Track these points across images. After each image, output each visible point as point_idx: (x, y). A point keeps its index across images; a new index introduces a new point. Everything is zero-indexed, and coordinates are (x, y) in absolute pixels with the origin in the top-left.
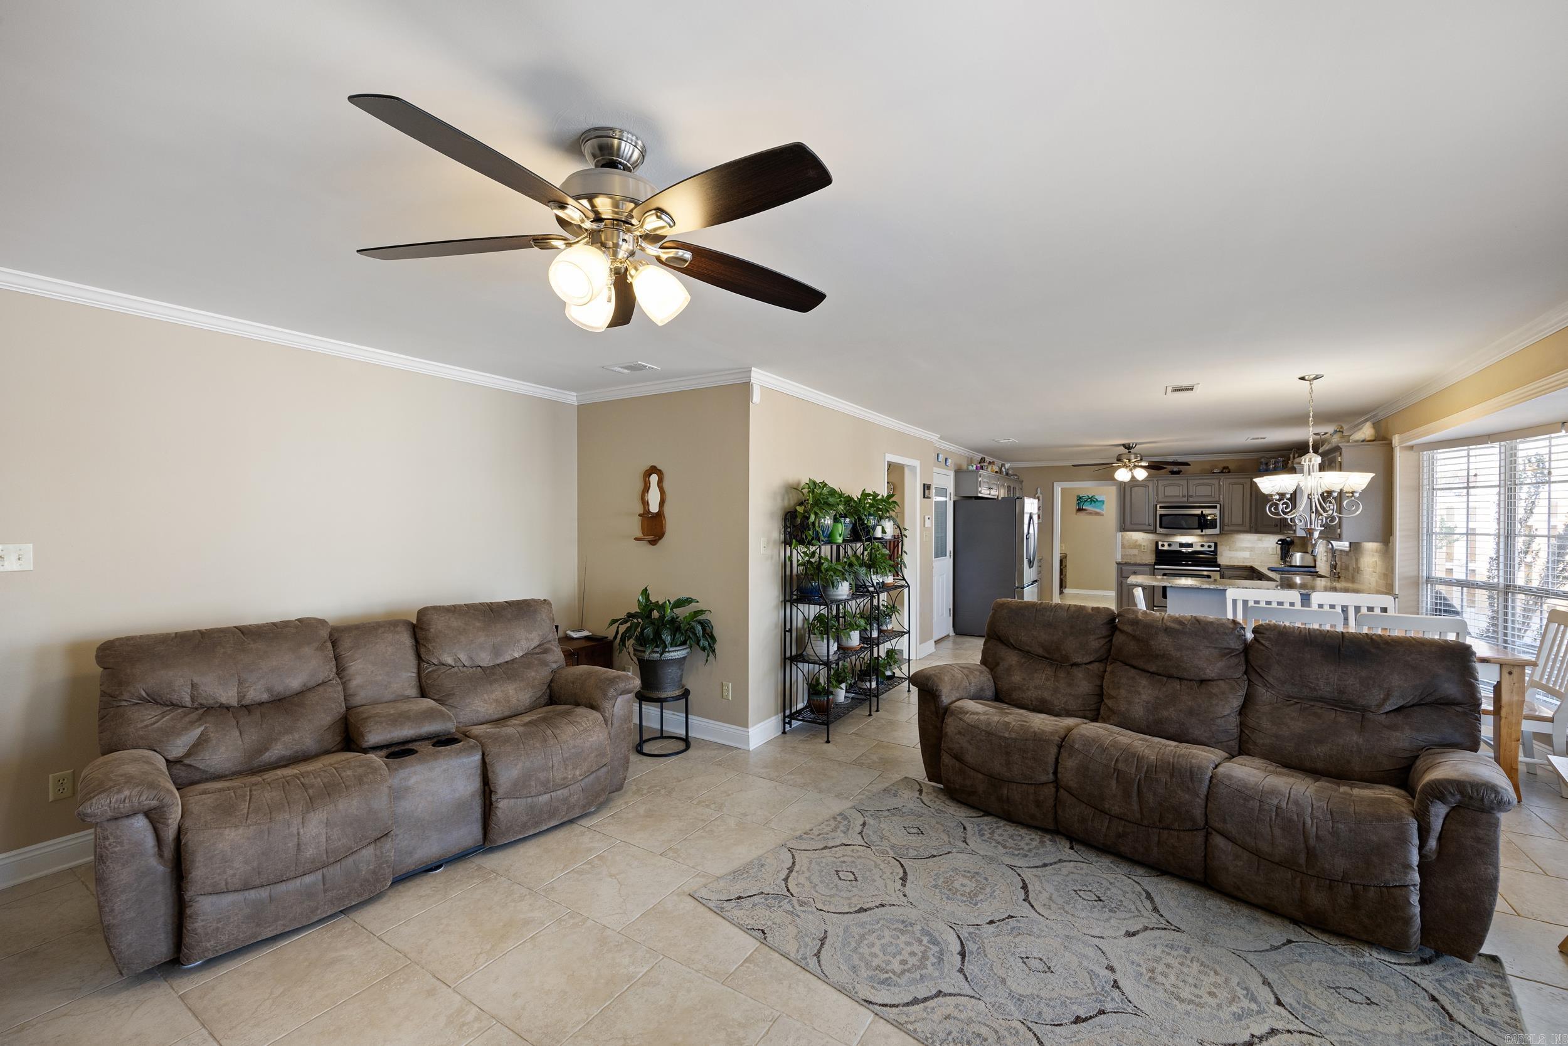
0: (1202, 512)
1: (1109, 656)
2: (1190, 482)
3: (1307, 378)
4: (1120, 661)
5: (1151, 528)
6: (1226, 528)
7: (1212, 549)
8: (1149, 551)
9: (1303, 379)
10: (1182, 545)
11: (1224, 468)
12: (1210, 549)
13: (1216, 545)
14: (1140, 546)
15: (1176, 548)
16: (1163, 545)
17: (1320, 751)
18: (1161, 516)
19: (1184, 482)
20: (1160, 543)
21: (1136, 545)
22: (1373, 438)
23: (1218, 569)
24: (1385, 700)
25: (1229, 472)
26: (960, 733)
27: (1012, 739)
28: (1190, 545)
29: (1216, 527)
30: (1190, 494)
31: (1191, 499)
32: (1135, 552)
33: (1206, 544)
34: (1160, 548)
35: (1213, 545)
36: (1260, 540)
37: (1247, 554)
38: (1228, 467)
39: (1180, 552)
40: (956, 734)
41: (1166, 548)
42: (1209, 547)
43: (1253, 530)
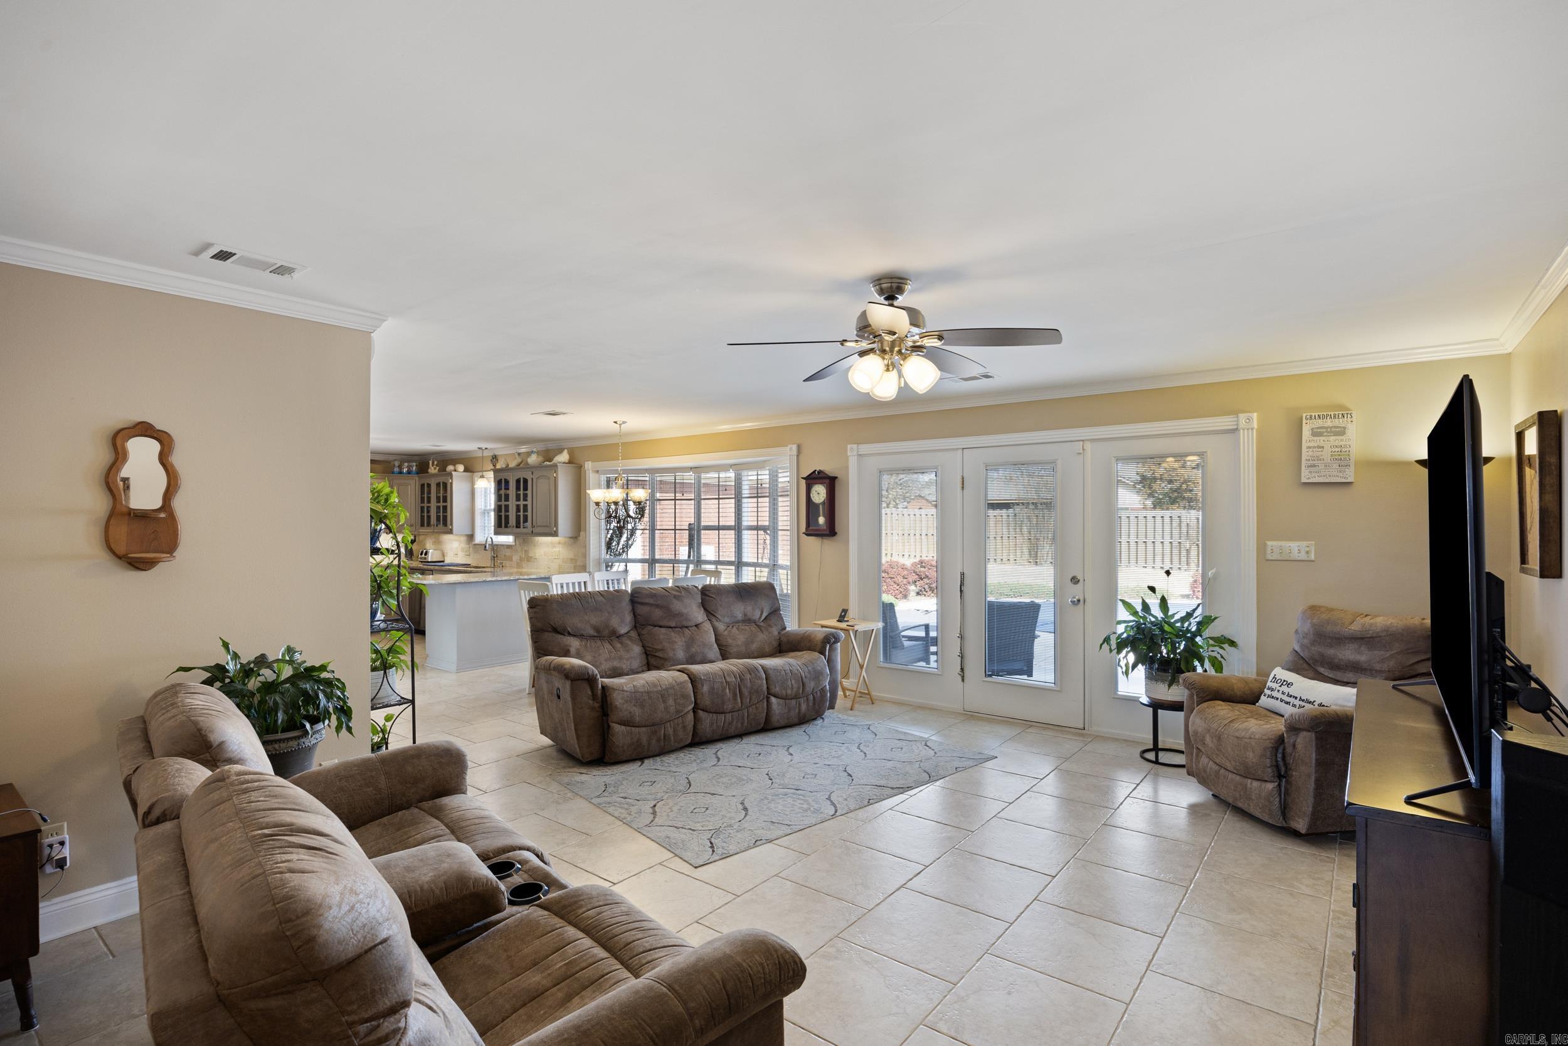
1: (640, 624)
3: (618, 422)
4: (650, 625)
9: (616, 422)
17: (754, 646)
22: (567, 461)
24: (762, 614)
26: (627, 701)
27: (664, 690)
40: (624, 704)
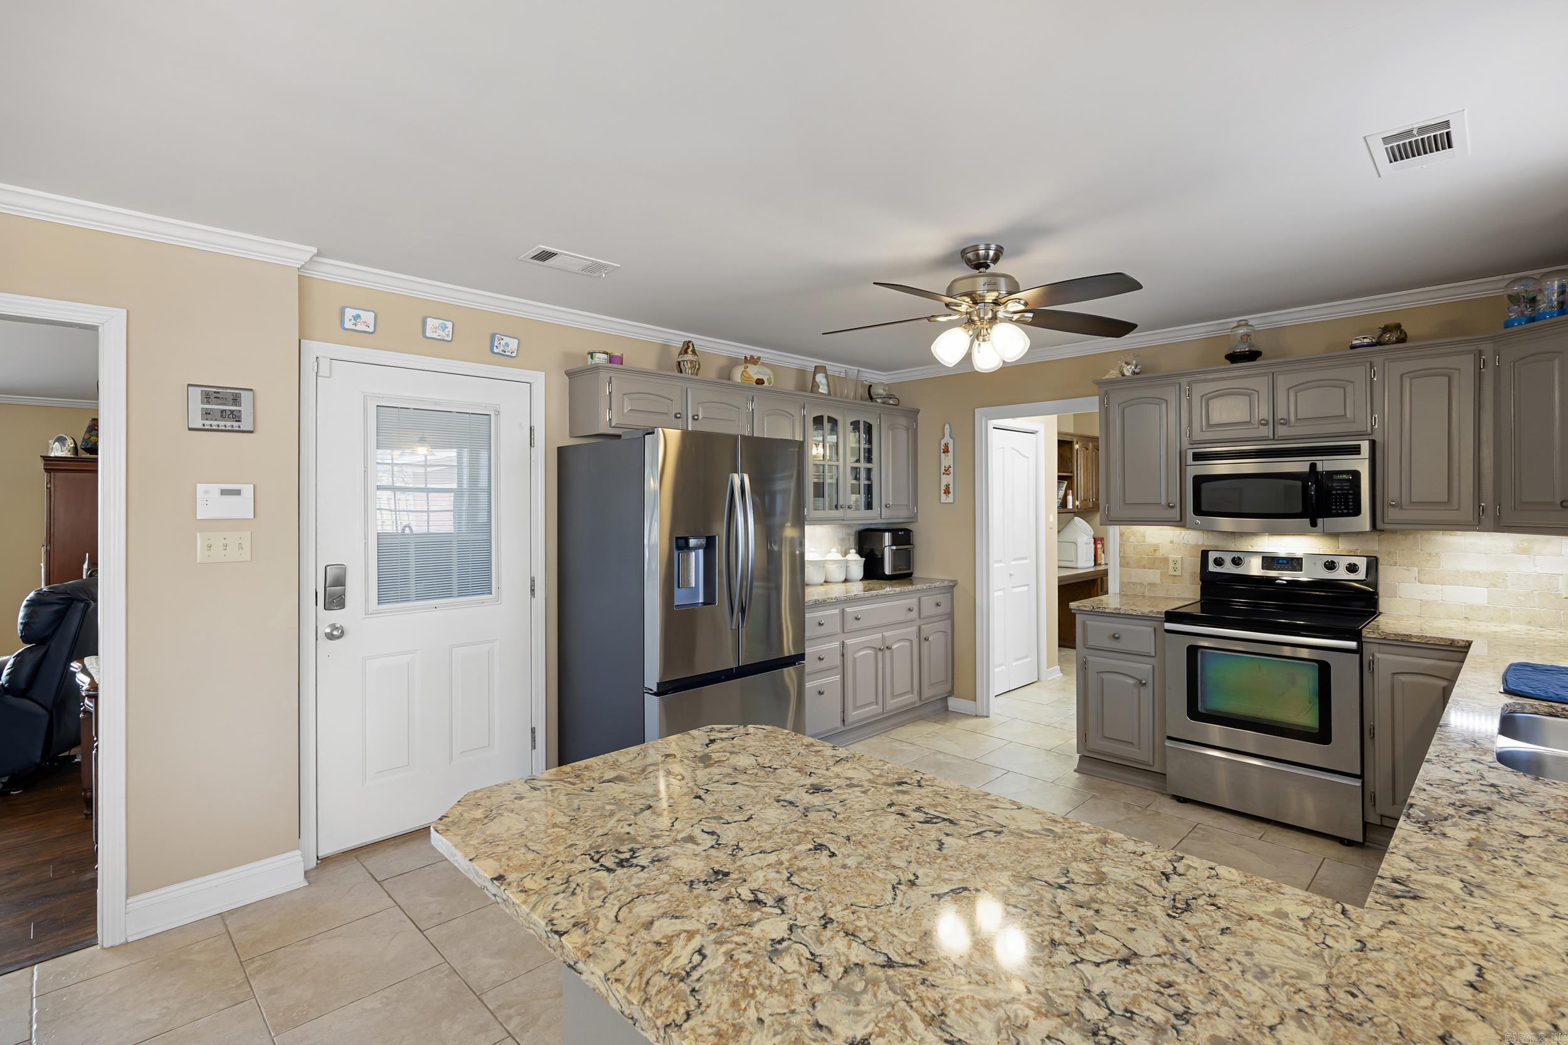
0: (1313, 466)
2: (1282, 382)
5: (1175, 514)
6: (1393, 514)
7: (1361, 575)
8: (1187, 576)
10: (1270, 561)
11: (1386, 329)
12: (1352, 576)
13: (1373, 564)
14: (1165, 560)
15: (1254, 568)
16: (1219, 562)
18: (1199, 480)
19: (1261, 384)
20: (1212, 556)
21: (1156, 561)
23: (1353, 644)
25: (1402, 340)
28: (1294, 563)
29: (1357, 512)
30: (1281, 414)
31: (1282, 431)
32: (1153, 576)
33: (1343, 563)
34: (1212, 568)
35: (1362, 563)
36: (1525, 551)
37: (1478, 595)
38: (1398, 327)
39: (1271, 581)
41: (1229, 568)
42: (1352, 568)
43: (1487, 519)
